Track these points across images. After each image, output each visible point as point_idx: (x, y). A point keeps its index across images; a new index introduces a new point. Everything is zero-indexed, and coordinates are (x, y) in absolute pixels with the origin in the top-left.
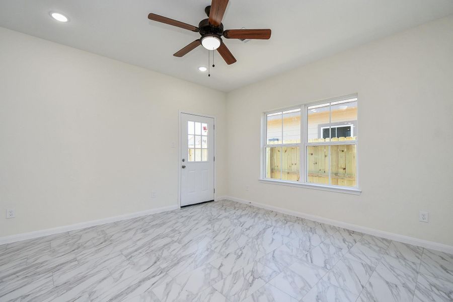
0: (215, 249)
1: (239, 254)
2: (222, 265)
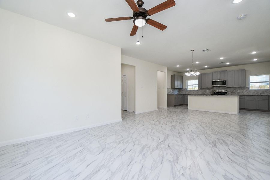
0: (139, 155)
1: (123, 151)
2: (134, 146)
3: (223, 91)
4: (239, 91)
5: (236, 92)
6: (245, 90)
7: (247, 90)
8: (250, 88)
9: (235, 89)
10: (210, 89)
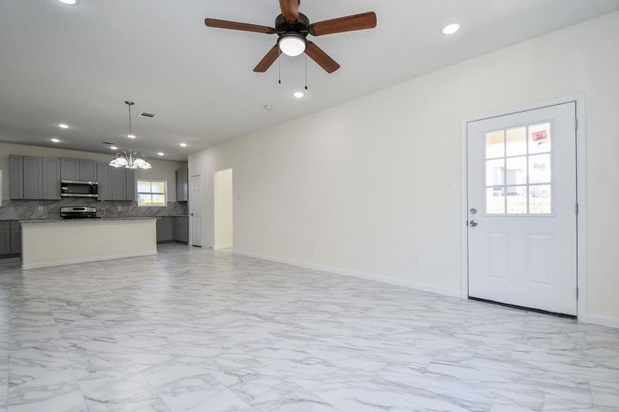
3: (86, 210)
4: (120, 208)
5: (114, 212)
6: (131, 208)
7: (134, 208)
8: (140, 204)
9: (113, 205)
10: (49, 204)
